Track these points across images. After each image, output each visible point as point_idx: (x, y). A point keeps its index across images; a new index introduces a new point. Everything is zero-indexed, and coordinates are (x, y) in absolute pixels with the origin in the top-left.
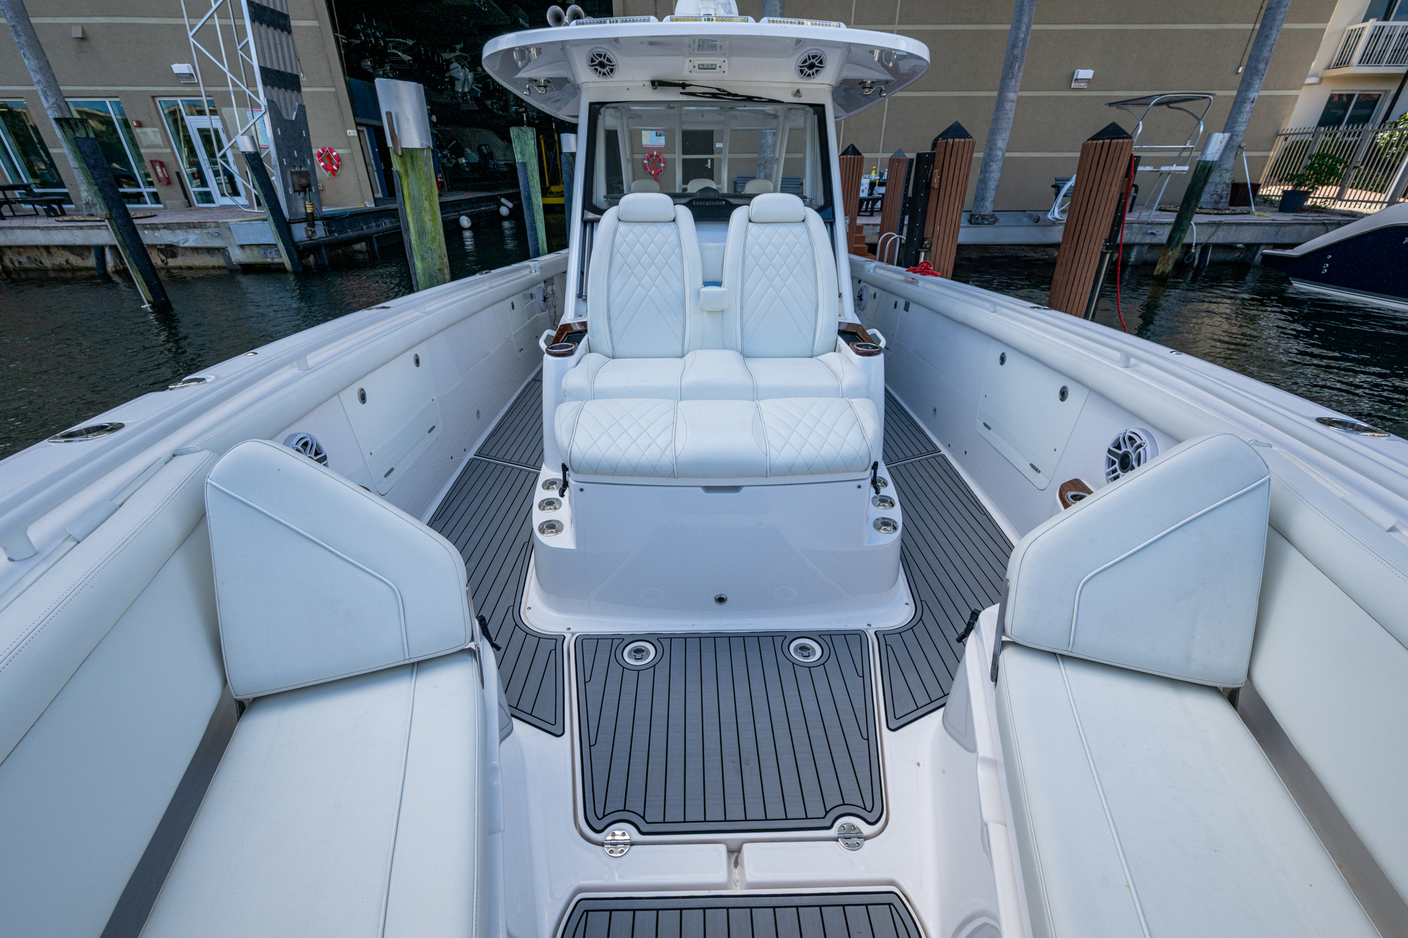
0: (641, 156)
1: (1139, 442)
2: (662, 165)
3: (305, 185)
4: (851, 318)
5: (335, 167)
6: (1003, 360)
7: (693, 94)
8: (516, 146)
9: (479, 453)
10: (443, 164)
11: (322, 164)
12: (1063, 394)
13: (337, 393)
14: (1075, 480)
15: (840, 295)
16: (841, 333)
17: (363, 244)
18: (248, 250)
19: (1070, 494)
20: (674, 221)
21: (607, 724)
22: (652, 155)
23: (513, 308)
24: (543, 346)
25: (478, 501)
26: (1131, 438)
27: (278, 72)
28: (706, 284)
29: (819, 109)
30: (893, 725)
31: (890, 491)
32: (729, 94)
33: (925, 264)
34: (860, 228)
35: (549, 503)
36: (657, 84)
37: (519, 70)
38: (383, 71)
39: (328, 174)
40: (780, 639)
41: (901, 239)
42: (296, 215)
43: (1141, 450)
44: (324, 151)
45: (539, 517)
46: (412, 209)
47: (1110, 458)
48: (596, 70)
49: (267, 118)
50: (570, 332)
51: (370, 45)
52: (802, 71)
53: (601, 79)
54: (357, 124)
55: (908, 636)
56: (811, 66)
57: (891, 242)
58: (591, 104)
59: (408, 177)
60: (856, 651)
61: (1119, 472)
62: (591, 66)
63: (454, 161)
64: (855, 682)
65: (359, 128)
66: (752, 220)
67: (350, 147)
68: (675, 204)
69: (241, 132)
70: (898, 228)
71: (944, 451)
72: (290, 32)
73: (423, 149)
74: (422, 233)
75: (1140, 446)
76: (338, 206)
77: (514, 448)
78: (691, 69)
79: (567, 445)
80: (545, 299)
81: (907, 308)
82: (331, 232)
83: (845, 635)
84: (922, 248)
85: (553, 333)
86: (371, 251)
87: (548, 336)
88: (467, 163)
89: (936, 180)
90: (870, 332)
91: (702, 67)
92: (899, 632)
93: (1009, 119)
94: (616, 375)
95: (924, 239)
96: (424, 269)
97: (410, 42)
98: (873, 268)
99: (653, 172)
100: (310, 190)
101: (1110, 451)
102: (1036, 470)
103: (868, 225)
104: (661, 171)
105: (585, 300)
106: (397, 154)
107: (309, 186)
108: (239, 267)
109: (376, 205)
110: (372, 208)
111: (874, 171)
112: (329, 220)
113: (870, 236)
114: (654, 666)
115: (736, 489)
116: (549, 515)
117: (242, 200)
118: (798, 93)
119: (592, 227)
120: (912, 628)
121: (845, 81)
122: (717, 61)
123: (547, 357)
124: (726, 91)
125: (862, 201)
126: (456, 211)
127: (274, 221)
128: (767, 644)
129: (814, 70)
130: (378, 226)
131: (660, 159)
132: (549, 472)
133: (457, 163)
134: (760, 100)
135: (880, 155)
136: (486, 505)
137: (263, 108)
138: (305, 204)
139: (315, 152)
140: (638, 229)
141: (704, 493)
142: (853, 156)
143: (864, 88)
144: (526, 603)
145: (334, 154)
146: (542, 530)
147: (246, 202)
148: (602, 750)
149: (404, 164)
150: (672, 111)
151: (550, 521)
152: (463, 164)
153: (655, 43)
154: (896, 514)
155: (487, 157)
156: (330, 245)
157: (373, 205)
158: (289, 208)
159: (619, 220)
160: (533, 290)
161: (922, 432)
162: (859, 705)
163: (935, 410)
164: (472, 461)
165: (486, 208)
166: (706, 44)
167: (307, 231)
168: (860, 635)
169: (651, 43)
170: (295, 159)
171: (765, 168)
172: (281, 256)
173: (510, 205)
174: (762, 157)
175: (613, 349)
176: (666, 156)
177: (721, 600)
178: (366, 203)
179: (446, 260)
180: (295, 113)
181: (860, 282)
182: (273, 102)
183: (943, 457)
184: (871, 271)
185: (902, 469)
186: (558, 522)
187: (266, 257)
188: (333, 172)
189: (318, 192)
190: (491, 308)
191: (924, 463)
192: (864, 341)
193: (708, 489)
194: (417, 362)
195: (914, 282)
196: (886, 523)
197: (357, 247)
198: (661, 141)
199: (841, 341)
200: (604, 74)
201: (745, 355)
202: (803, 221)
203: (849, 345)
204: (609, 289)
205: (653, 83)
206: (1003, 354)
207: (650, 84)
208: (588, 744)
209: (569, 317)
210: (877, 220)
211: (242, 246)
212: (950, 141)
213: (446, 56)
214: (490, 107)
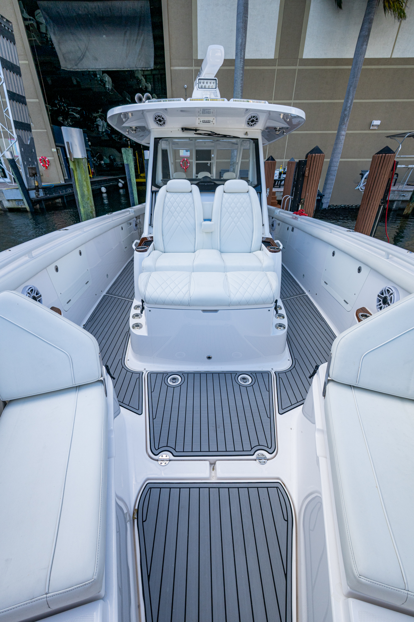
0: (179, 161)
1: (391, 292)
2: (189, 165)
3: (34, 174)
4: (268, 235)
5: (47, 165)
6: (334, 254)
7: (200, 134)
8: (124, 156)
9: (108, 293)
10: (94, 164)
11: (42, 164)
12: (359, 270)
13: (45, 268)
14: (363, 307)
15: (263, 225)
16: (264, 242)
17: (60, 199)
18: (11, 202)
19: (360, 314)
20: (191, 192)
21: (160, 410)
22: (184, 160)
23: (122, 229)
24: (134, 247)
25: (107, 313)
26: (388, 290)
27: (22, 123)
28: (205, 220)
29: (256, 141)
30: (281, 412)
31: (283, 311)
32: (216, 134)
33: (301, 211)
34: (274, 193)
35: (137, 315)
36: (184, 129)
37: (124, 123)
38: (67, 122)
39: (44, 168)
40: (234, 375)
41: (292, 198)
42: (31, 187)
43: (392, 295)
44: (42, 158)
45: (132, 321)
46: (79, 185)
47: (378, 299)
48: (157, 123)
49: (17, 143)
50: (146, 241)
51: (61, 110)
52: (248, 124)
53: (160, 127)
54: (56, 146)
55: (289, 374)
56: (253, 121)
57: (288, 199)
58: (155, 139)
59: (77, 171)
60: (266, 380)
61: (382, 305)
62: (155, 121)
63: (99, 163)
64: (265, 394)
65: (57, 148)
66: (225, 192)
67: (53, 156)
68: (191, 184)
69: (6, 150)
70: (291, 194)
71: (307, 293)
72: (26, 104)
73: (83, 159)
74: (83, 196)
75: (392, 294)
76: (49, 183)
77: (123, 290)
78: (199, 122)
79: (144, 292)
80: (136, 225)
81: (293, 230)
82: (46, 194)
83: (262, 373)
84: (300, 203)
85: (139, 241)
86: (63, 203)
87: (137, 243)
88: (104, 163)
89: (307, 173)
90: (276, 241)
91: (204, 122)
92: (285, 372)
93: (342, 144)
94: (165, 260)
95: (301, 199)
96: (84, 211)
97: (79, 109)
98: (279, 212)
99: (184, 168)
100: (37, 176)
101: (378, 296)
102: (346, 303)
103: (278, 192)
104: (188, 167)
105: (152, 227)
106: (71, 161)
107: (36, 174)
108: (7, 210)
109: (65, 182)
110: (63, 184)
111: (281, 167)
112: (45, 189)
113: (279, 197)
114: (181, 385)
115: (216, 311)
116: (137, 321)
117: (8, 180)
118: (246, 133)
119: (156, 194)
120: (290, 371)
121: (267, 128)
122: (210, 119)
123: (135, 252)
124: (214, 133)
125: (275, 181)
126: (100, 185)
127: (22, 189)
128: (228, 376)
129: (254, 123)
130: (66, 191)
131: (188, 162)
132: (137, 302)
133: (100, 163)
134: (230, 137)
135: (284, 160)
136: (110, 315)
137: (15, 139)
138: (35, 182)
139: (38, 158)
140: (175, 195)
141: (202, 313)
142: (271, 161)
143: (276, 131)
144: (127, 358)
145: (47, 159)
146: (133, 328)
147: (10, 181)
148: (158, 421)
149: (75, 165)
150: (191, 141)
151: (137, 323)
152: (103, 164)
153: (183, 111)
154: (285, 321)
155: (113, 161)
156: (46, 200)
157: (64, 182)
158: (28, 183)
159: (167, 191)
160: (131, 221)
161: (298, 285)
162: (267, 403)
163: (304, 275)
164: (105, 296)
165: (113, 184)
166: (205, 111)
167: (36, 193)
168: (268, 373)
169: (182, 111)
170: (30, 162)
171: (233, 166)
172: (25, 205)
173: (123, 182)
174: (232, 161)
175: (164, 249)
176: (190, 160)
177: (209, 358)
178: (61, 181)
179: (94, 208)
180: (29, 141)
181: (273, 218)
182: (19, 136)
183: (307, 296)
184: (278, 213)
185: (289, 301)
186: (140, 324)
187: (19, 205)
188: (47, 167)
189: (40, 176)
190: (113, 229)
191: (298, 298)
192: (273, 246)
193: (204, 311)
194: (80, 254)
195: (296, 218)
196: (280, 325)
197: (57, 201)
198: (188, 154)
199: (263, 246)
200: (161, 125)
201: (221, 252)
202: (248, 192)
203: (266, 247)
204: (162, 222)
205: (182, 129)
206: (334, 251)
207: (181, 129)
208: (152, 418)
209: (145, 234)
210: (282, 189)
211: (8, 200)
212: (314, 155)
213: (95, 115)
214: (114, 138)
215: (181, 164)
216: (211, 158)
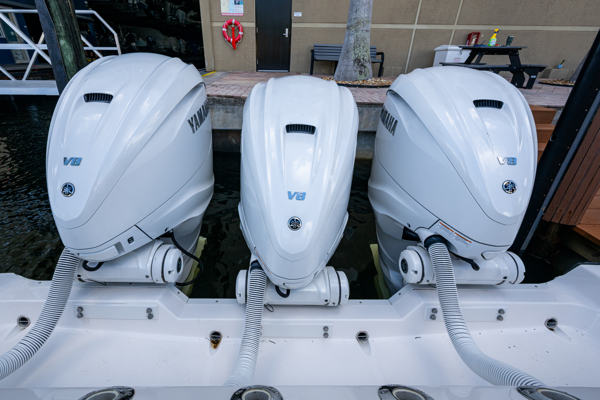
0: (221, 24)
2: (241, 33)
22: (230, 24)
99: (232, 40)
104: (239, 40)
131: (239, 28)
135: (455, 27)
171: (356, 31)
176: (244, 24)
198: (240, 10)
214: (153, 15)
215: (223, 32)
216: (291, 20)
